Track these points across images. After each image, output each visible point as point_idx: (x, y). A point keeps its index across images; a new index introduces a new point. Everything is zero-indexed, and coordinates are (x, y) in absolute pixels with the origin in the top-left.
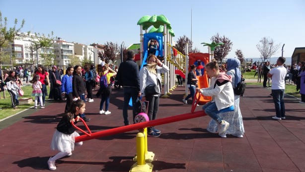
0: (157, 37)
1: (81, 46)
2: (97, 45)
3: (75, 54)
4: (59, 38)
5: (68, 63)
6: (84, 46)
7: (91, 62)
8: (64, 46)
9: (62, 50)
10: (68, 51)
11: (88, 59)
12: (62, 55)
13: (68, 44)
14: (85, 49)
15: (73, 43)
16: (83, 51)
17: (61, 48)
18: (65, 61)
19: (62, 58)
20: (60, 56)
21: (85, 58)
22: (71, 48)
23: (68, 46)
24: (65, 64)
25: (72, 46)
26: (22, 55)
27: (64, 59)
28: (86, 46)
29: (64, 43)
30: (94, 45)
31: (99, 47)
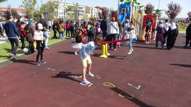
0: (127, 6)
1: (89, 8)
2: (99, 7)
3: (86, 13)
4: (77, 3)
5: (82, 18)
6: (91, 8)
7: (95, 18)
8: (80, 8)
9: (79, 10)
10: (82, 11)
11: (93, 16)
12: (79, 14)
13: (82, 7)
14: (92, 10)
15: (85, 6)
16: (91, 11)
17: (78, 9)
18: (81, 17)
19: (79, 16)
20: (78, 14)
21: (92, 16)
22: (84, 9)
23: (82, 8)
24: (80, 19)
25: (84, 8)
26: (58, 13)
27: (80, 16)
28: (92, 8)
29: (80, 6)
30: (97, 7)
31: (100, 8)
